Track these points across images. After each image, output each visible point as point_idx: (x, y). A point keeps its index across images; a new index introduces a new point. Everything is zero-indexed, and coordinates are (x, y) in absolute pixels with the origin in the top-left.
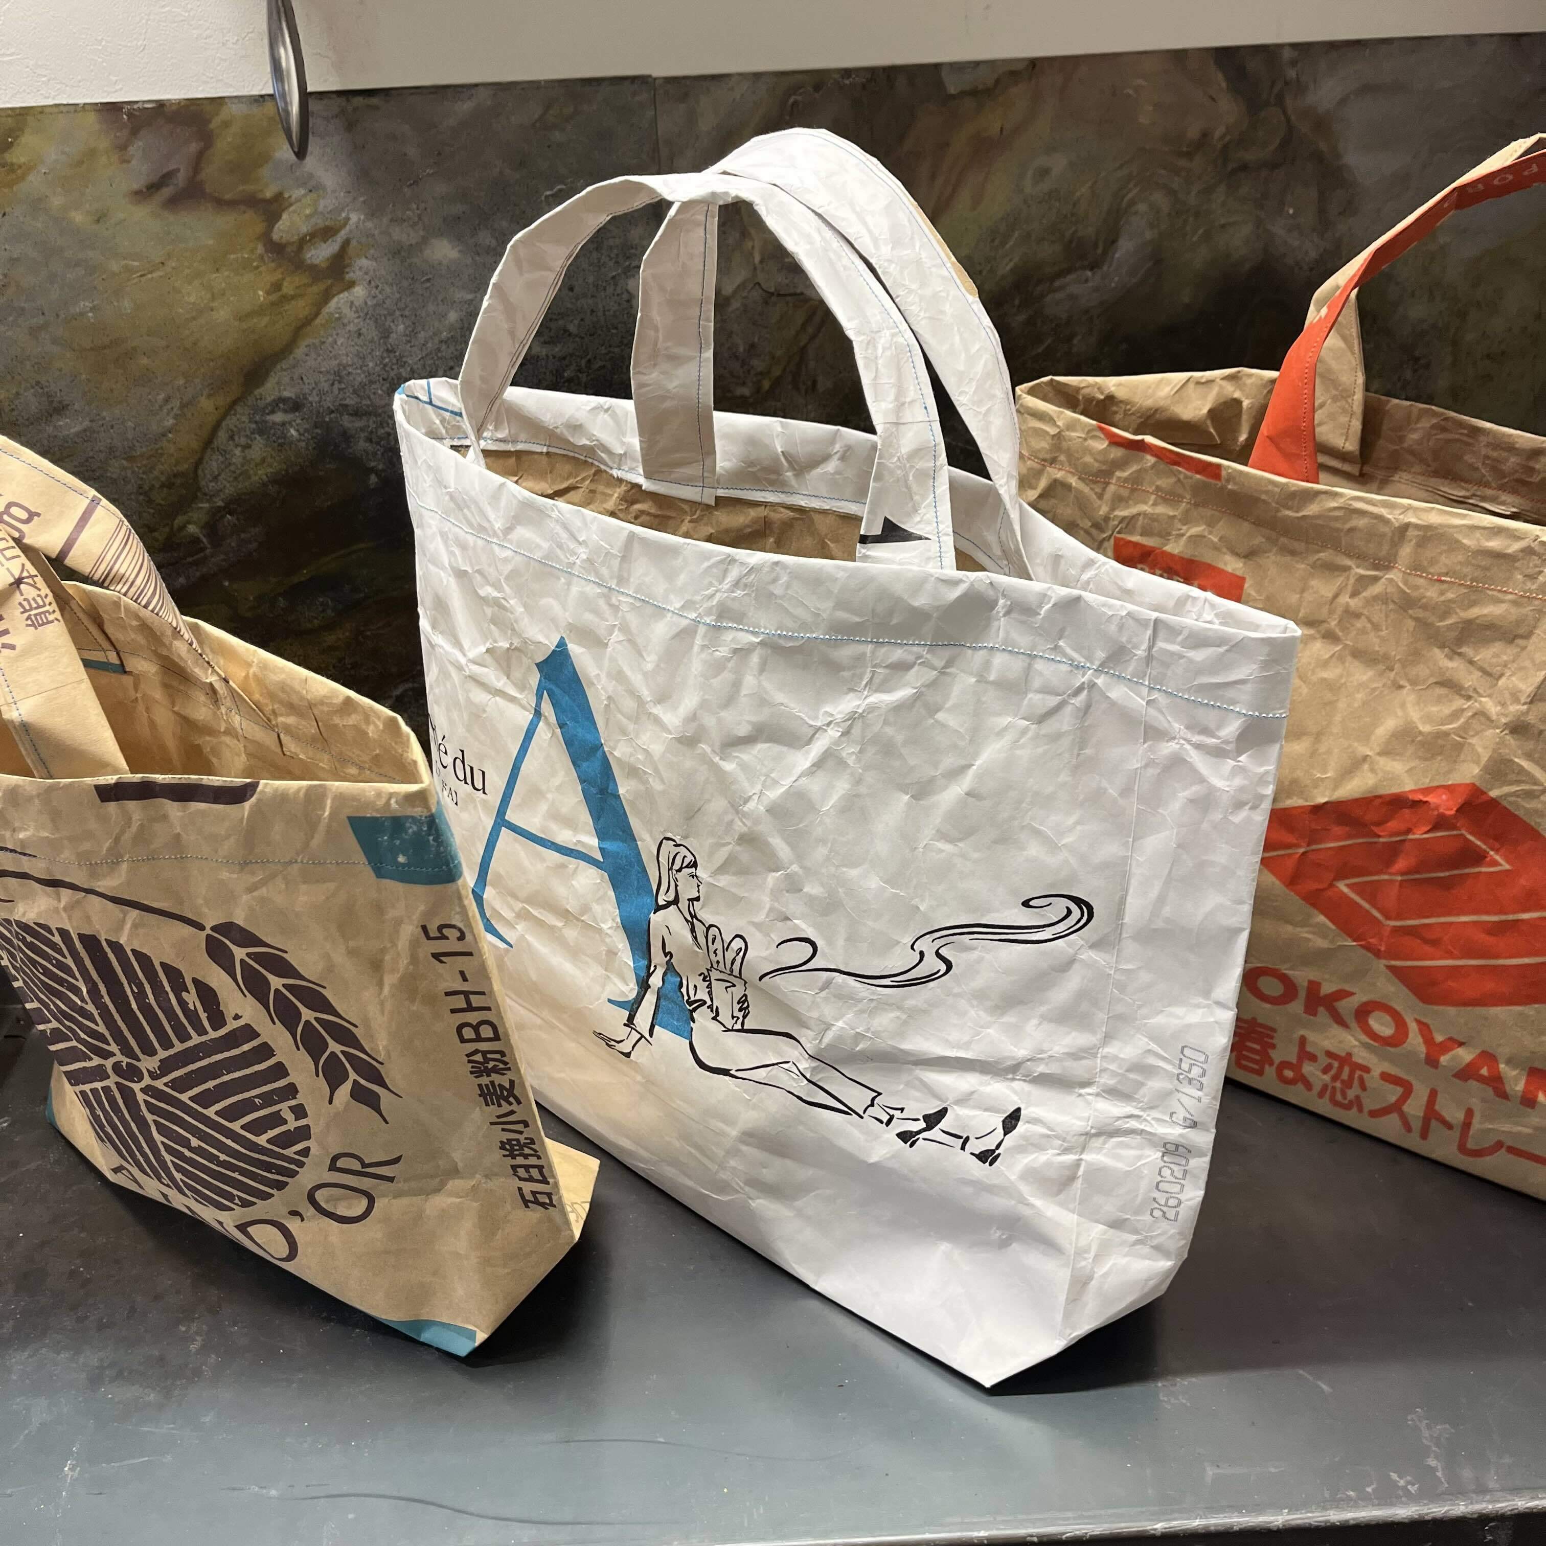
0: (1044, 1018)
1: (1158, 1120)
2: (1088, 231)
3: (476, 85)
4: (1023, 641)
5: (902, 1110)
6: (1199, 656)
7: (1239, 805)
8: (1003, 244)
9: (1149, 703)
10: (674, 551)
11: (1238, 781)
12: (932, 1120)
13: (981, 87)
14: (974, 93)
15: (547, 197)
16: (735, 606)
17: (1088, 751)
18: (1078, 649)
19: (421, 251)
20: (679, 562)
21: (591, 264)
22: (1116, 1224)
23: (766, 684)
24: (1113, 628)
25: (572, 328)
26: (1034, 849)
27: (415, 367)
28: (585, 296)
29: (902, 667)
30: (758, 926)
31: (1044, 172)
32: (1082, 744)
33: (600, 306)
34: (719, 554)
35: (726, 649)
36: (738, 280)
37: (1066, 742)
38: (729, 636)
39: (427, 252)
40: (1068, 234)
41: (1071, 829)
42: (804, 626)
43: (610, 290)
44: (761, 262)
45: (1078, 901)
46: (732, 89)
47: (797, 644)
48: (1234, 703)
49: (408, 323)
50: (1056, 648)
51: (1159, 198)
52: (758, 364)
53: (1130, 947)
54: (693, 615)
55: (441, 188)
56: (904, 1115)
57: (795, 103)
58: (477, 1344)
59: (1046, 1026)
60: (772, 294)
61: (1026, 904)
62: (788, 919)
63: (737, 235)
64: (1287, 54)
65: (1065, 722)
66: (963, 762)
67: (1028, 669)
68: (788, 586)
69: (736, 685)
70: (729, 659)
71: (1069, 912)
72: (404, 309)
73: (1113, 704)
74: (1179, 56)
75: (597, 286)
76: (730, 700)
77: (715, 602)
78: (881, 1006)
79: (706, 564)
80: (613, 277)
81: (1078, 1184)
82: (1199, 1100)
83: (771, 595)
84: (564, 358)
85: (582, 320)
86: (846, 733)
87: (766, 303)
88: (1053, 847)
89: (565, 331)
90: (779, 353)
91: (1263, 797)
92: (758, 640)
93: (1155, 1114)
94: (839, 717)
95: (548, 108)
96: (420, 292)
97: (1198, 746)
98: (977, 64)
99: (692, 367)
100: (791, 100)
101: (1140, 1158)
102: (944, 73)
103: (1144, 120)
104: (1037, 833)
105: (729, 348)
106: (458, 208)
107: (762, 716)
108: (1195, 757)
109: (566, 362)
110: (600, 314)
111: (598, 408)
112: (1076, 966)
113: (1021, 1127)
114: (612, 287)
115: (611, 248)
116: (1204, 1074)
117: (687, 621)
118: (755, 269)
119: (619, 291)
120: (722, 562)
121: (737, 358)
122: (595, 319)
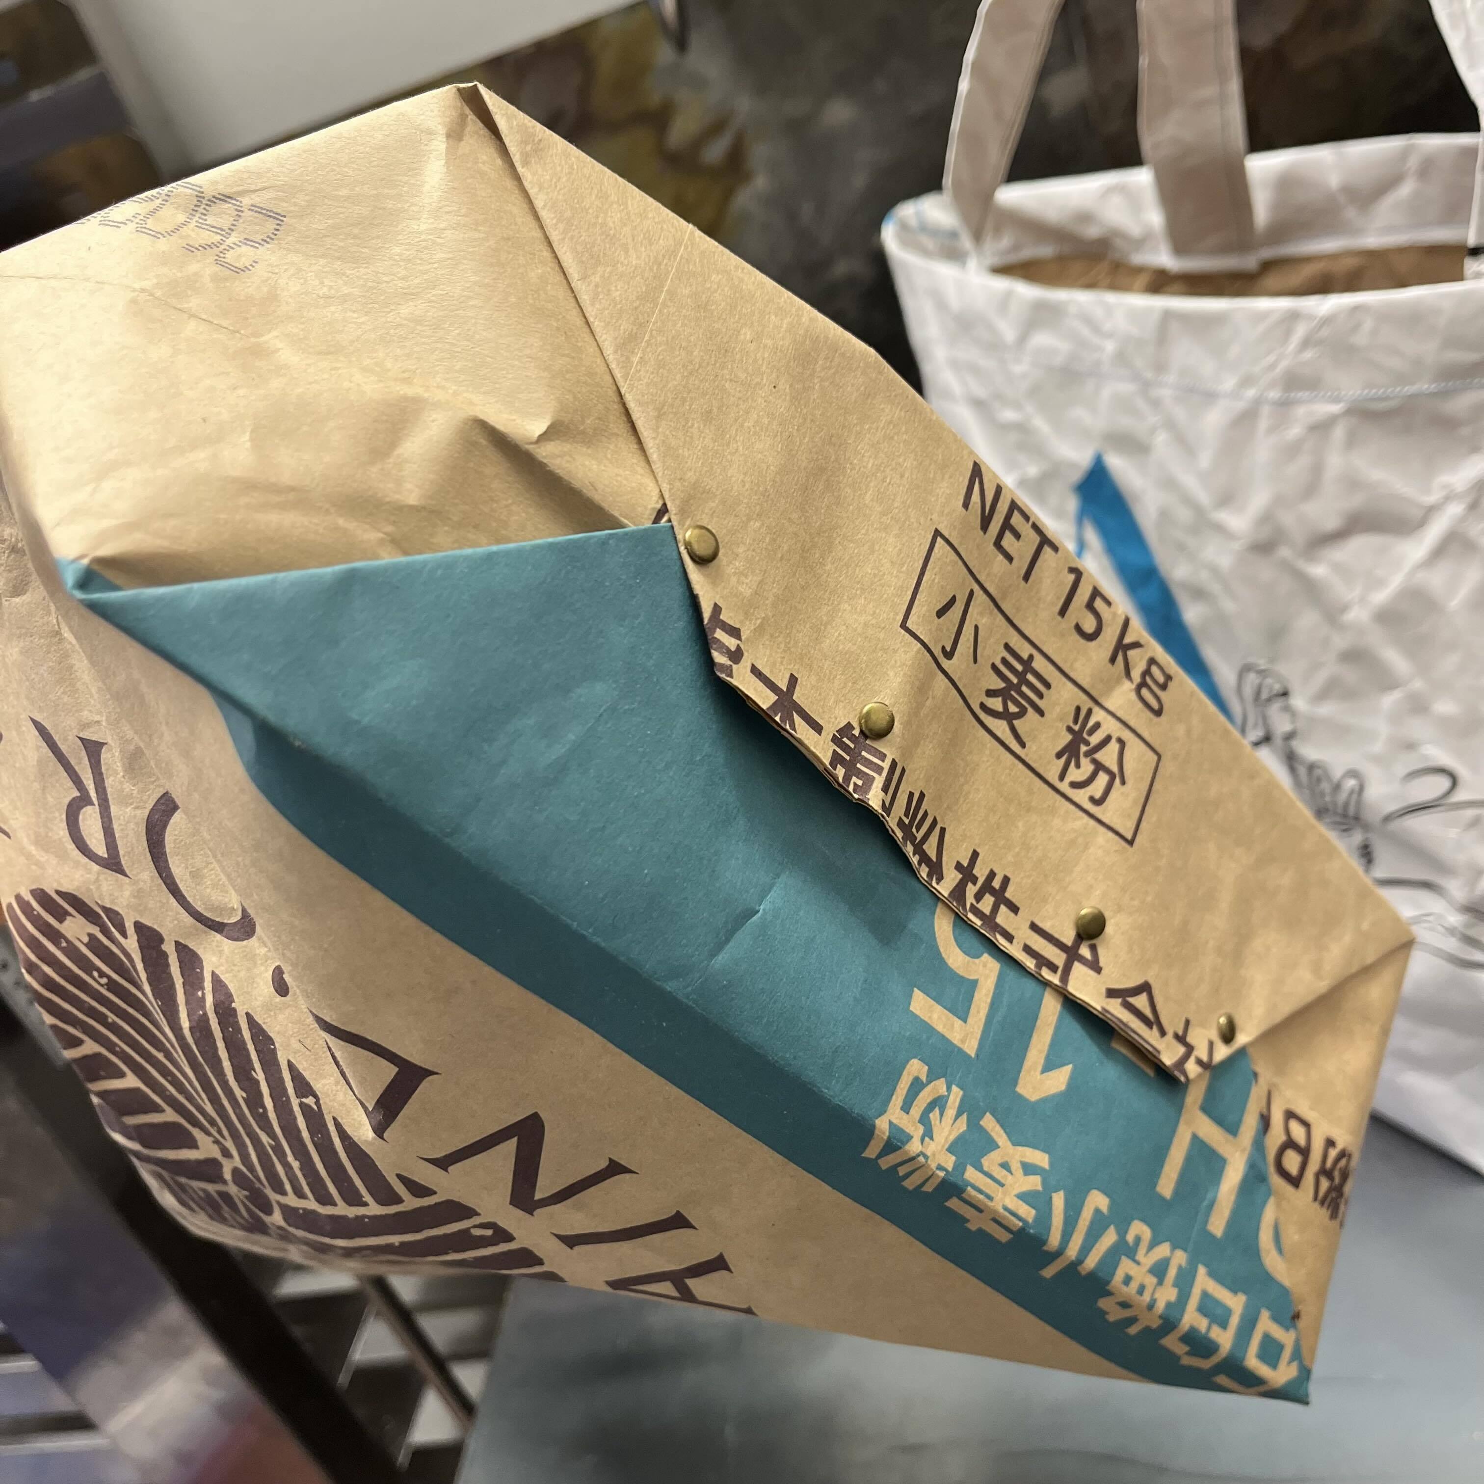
16: (1307, 370)
23: (1357, 461)
30: (1377, 760)
34: (1280, 309)
35: (1299, 428)
47: (1393, 404)
54: (1252, 393)
62: (1413, 746)
68: (1377, 333)
69: (1317, 470)
70: (1304, 440)
76: (1310, 489)
77: (1279, 370)
83: (1355, 347)
86: (1472, 507)
92: (1339, 408)
94: (1461, 488)
107: (1356, 501)
117: (1246, 402)
120: (1284, 318)
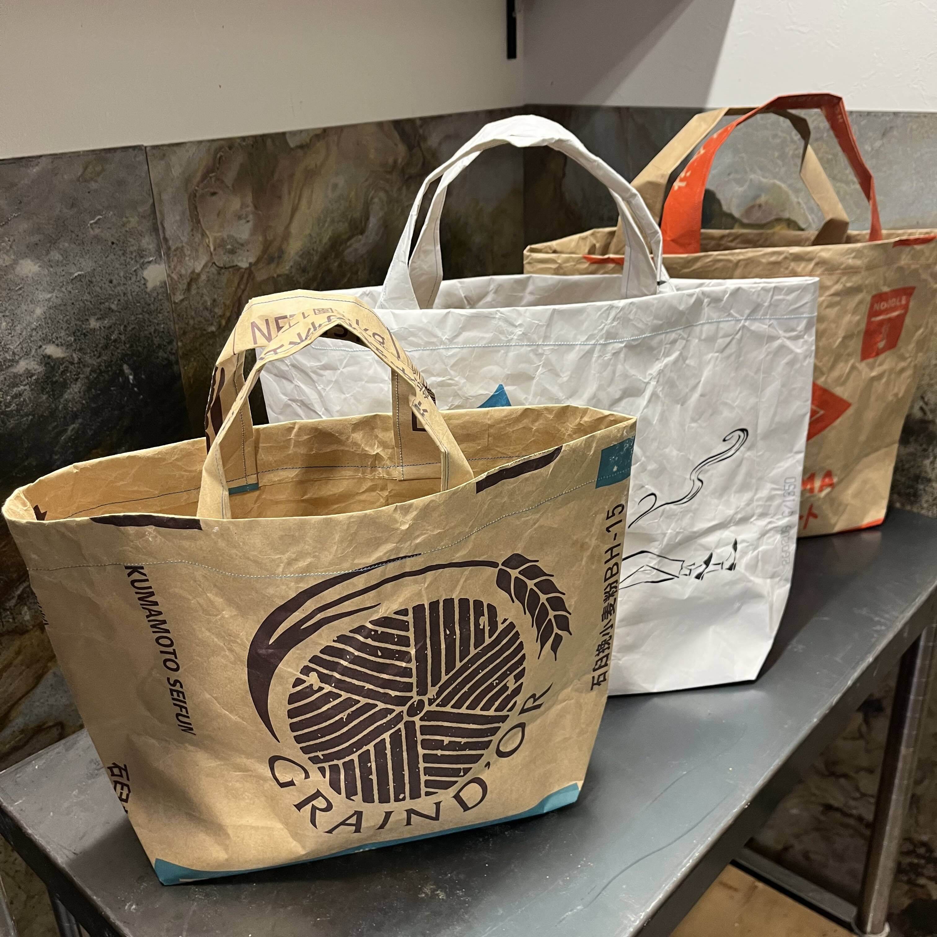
0: (736, 492)
1: (778, 519)
2: (357, 215)
3: (41, 156)
4: (715, 316)
5: (694, 564)
6: (790, 297)
7: (806, 357)
8: (323, 226)
9: (769, 326)
10: (580, 311)
11: (805, 347)
12: (707, 563)
13: (304, 143)
14: (301, 147)
15: (91, 224)
16: (613, 331)
17: (741, 359)
18: (738, 312)
19: (13, 270)
20: (585, 315)
21: (121, 264)
22: (772, 577)
23: (627, 367)
24: (755, 297)
25: (113, 307)
26: (726, 413)
27: (16, 350)
28: (119, 284)
29: (674, 342)
31: (335, 186)
32: (739, 356)
33: (129, 289)
34: (606, 306)
35: (609, 354)
36: (203, 262)
37: (733, 358)
38: (610, 348)
39: (18, 269)
40: (349, 217)
41: (737, 398)
42: (642, 332)
43: (134, 279)
44: (215, 249)
45: (743, 430)
46: (187, 151)
47: (639, 341)
48: (803, 313)
49: (8, 319)
50: (730, 315)
51: (382, 194)
52: (218, 311)
53: (760, 444)
54: (593, 342)
55: (24, 226)
56: (696, 566)
57: (221, 157)
58: (580, 789)
59: (737, 495)
60: (222, 268)
61: (724, 440)
62: (643, 487)
63: (200, 236)
64: (418, 123)
65: (733, 348)
66: (697, 381)
67: (718, 328)
68: (636, 313)
69: (614, 372)
70: (610, 359)
71: (740, 437)
72: (5, 311)
73: (753, 332)
74: (380, 124)
75: (125, 278)
76: (611, 382)
77: (604, 331)
78: (685, 513)
79: (599, 313)
80: (135, 271)
81: (760, 564)
82: (794, 500)
83: (630, 320)
84: (110, 327)
85: (119, 300)
86: (658, 382)
87: (219, 274)
88: (732, 408)
89: (110, 309)
90: (228, 302)
91: (812, 352)
92: (623, 345)
93: (777, 517)
94: (655, 374)
95: (85, 168)
96: (15, 297)
97: (789, 338)
98: (301, 131)
99: (432, 256)
100: (219, 156)
101: (774, 541)
102: (287, 136)
103: (372, 156)
104: (725, 404)
105: (202, 304)
106: (36, 238)
107: (625, 385)
108: (788, 343)
109: (112, 329)
110: (129, 295)
111: (364, 294)
112: (744, 462)
113: (739, 547)
114: (135, 277)
115: (132, 253)
116: (795, 488)
117: (590, 346)
118: (211, 254)
119: (138, 279)
120: (607, 309)
121: (207, 309)
122: (126, 299)
